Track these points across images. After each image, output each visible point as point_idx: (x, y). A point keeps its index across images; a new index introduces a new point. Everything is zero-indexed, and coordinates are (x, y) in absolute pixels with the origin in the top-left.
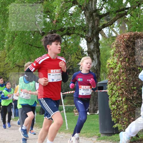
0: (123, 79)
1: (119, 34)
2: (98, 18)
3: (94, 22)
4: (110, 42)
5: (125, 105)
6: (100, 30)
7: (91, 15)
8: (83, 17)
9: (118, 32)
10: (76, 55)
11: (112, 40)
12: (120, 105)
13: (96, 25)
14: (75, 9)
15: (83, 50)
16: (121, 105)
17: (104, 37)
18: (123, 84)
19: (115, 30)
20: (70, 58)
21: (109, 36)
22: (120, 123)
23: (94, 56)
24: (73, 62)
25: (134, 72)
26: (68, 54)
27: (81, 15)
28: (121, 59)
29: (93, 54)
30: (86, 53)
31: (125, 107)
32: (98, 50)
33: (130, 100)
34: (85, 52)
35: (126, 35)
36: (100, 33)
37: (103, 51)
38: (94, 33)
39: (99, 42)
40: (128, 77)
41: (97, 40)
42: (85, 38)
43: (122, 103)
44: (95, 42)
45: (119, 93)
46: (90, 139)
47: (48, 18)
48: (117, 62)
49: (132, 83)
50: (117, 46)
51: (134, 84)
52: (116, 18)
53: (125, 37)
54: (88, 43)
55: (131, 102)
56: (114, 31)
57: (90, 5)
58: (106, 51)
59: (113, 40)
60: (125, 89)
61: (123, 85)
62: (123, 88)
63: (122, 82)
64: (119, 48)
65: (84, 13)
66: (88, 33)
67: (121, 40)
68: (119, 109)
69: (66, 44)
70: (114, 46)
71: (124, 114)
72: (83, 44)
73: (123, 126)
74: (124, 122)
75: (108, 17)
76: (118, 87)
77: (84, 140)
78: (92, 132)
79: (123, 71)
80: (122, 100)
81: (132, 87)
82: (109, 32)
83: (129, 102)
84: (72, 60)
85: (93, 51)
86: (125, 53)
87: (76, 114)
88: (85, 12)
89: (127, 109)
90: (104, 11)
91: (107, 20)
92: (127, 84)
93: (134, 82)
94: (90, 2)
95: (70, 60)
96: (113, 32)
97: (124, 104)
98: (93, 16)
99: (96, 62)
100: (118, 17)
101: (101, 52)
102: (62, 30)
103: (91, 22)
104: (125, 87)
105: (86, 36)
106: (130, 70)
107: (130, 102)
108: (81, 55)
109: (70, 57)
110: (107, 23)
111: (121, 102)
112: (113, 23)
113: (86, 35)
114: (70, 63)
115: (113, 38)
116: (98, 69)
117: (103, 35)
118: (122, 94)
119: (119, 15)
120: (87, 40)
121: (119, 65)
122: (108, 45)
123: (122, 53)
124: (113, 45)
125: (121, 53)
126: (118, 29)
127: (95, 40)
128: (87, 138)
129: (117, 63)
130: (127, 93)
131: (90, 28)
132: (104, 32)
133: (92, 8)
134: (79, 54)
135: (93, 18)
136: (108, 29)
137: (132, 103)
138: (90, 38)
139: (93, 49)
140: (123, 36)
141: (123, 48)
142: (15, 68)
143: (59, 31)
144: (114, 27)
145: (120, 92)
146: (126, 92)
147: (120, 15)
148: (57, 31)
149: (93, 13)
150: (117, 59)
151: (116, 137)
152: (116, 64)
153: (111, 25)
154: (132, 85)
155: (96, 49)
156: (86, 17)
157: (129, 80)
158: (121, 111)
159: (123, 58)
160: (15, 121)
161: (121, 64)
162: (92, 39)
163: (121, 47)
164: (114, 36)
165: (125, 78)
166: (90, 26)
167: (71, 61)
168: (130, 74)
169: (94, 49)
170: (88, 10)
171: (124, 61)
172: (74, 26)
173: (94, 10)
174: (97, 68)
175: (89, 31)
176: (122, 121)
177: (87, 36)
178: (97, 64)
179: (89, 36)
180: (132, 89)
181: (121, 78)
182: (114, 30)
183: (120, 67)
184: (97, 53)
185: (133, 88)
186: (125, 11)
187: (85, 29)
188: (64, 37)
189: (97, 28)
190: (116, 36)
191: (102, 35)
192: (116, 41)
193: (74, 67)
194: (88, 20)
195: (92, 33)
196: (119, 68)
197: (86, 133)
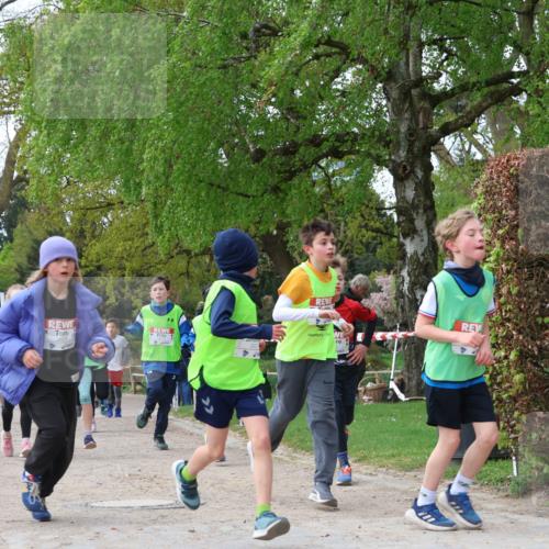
0: (509, 292)
1: (492, 153)
2: (426, 105)
3: (414, 116)
4: (466, 178)
5: (518, 373)
6: (433, 143)
7: (406, 94)
8: (378, 100)
9: (491, 146)
10: (360, 218)
11: (472, 174)
12: (501, 373)
13: (421, 126)
14: (354, 75)
15: (383, 202)
16: (505, 373)
17: (448, 162)
18: (509, 307)
19: (481, 141)
20: (342, 228)
21: (462, 160)
22: (504, 429)
23: (416, 222)
24: (352, 240)
25: (543, 273)
26: (337, 215)
27: (374, 95)
28: (500, 232)
29: (415, 215)
30: (391, 212)
31: (518, 378)
32: (428, 203)
33: (533, 356)
34: (390, 209)
35: (517, 158)
36: (435, 152)
37: (444, 205)
38: (416, 149)
39: (433, 179)
40: (525, 288)
41: (424, 171)
42: (387, 167)
43: (508, 366)
44: (420, 177)
45: (496, 336)
46: (412, 474)
47: (271, 104)
48: (489, 239)
49: (539, 304)
50: (488, 192)
51: (542, 307)
52: (484, 104)
53: (512, 162)
54: (399, 180)
55: (536, 365)
56: (478, 146)
57: (402, 63)
58: (453, 205)
59: (474, 171)
60: (517, 325)
61: (510, 310)
62: (509, 320)
63: (505, 303)
64: (496, 197)
65: (384, 88)
66: (398, 151)
67: (501, 172)
68: (499, 384)
69: (329, 186)
70: (479, 190)
71: (516, 401)
72: (383, 185)
73: (512, 436)
74: (514, 425)
75: (458, 100)
76: (494, 319)
77: (391, 477)
78: (416, 454)
79: (509, 267)
80: (506, 357)
81: (538, 316)
82: (461, 147)
83: (529, 365)
84: (349, 234)
85: (414, 207)
86: (513, 213)
87: (365, 398)
88: (387, 87)
89: (522, 383)
90: (444, 83)
91: (456, 109)
92: (521, 310)
93: (543, 301)
94: (403, 55)
95: (342, 234)
96: (473, 147)
97: (512, 371)
98: (411, 99)
99: (422, 240)
100: (490, 101)
101: (437, 209)
102: (316, 141)
103: (406, 115)
104: (516, 317)
105: (390, 159)
106: (530, 265)
107: (531, 362)
108: (376, 217)
109: (343, 224)
110: (457, 120)
111: (505, 363)
112: (473, 121)
113: (390, 155)
114: (342, 243)
115: (476, 167)
116: (431, 261)
117: (445, 157)
118: (508, 337)
119: (492, 94)
120: (393, 172)
121: (497, 249)
122: (458, 186)
123: (504, 212)
124: (476, 186)
125: (500, 213)
126: (490, 140)
127: (420, 174)
128: (403, 473)
129: (489, 243)
130: (521, 338)
131: (402, 135)
132: (445, 148)
133: (409, 74)
134: (371, 214)
135: (411, 104)
136: (459, 139)
137: (539, 366)
138: (405, 167)
139: (414, 199)
140: (508, 161)
141: (506, 196)
142: (177, 258)
143: (306, 145)
144: (476, 132)
145: (502, 332)
146: (520, 332)
147: (496, 95)
148: (301, 145)
149: (411, 88)
150: (489, 231)
151: (492, 471)
152: (489, 248)
153: (467, 126)
154: (537, 313)
155: (422, 199)
156: (388, 99)
157: (528, 295)
158: (506, 390)
159: (507, 228)
160: (183, 417)
161: (502, 247)
162: (408, 168)
163: (500, 193)
164: (477, 161)
165: (514, 291)
166: (403, 128)
167: (346, 237)
168: (531, 278)
169: (416, 201)
170: (396, 82)
171: (512, 239)
172: (356, 130)
173: (412, 78)
174: (425, 259)
175: (398, 143)
176: (508, 422)
177: (394, 161)
178: (428, 247)
179: (399, 161)
180: (536, 323)
181: (504, 291)
182: (476, 140)
183: (498, 255)
184: (425, 211)
185: (540, 320)
186: (512, 83)
187: (388, 139)
188: (323, 163)
189: (424, 137)
190: (485, 161)
191: (440, 158)
192: (484, 176)
193: (356, 256)
194: (397, 111)
195: (410, 151)
196: (496, 260)
197: (399, 455)
